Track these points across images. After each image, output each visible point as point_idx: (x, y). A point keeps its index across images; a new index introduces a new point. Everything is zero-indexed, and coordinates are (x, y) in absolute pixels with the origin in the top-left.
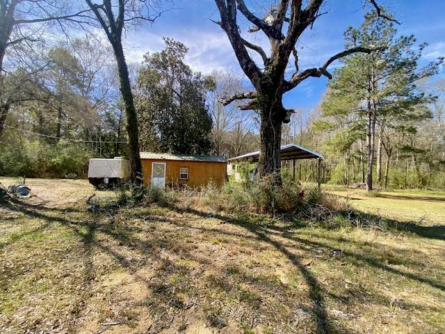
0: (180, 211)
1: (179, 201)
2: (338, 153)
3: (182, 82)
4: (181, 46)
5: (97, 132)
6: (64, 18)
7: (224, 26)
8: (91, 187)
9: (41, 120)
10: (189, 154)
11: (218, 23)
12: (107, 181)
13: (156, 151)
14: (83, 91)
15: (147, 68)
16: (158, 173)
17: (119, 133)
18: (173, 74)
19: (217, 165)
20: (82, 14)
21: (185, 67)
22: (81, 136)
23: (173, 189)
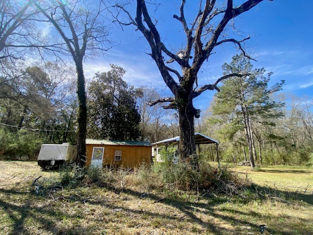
0: (117, 191)
1: (116, 181)
2: (227, 140)
3: (121, 91)
4: (121, 69)
5: (52, 124)
6: (42, 47)
7: (153, 56)
8: (39, 168)
9: (10, 113)
10: (122, 140)
11: (150, 55)
12: (53, 163)
13: (97, 138)
14: (46, 95)
15: (96, 81)
16: (98, 156)
17: (69, 125)
18: (115, 86)
19: (144, 148)
20: (56, 46)
21: (123, 82)
22: (38, 126)
23: (110, 170)
